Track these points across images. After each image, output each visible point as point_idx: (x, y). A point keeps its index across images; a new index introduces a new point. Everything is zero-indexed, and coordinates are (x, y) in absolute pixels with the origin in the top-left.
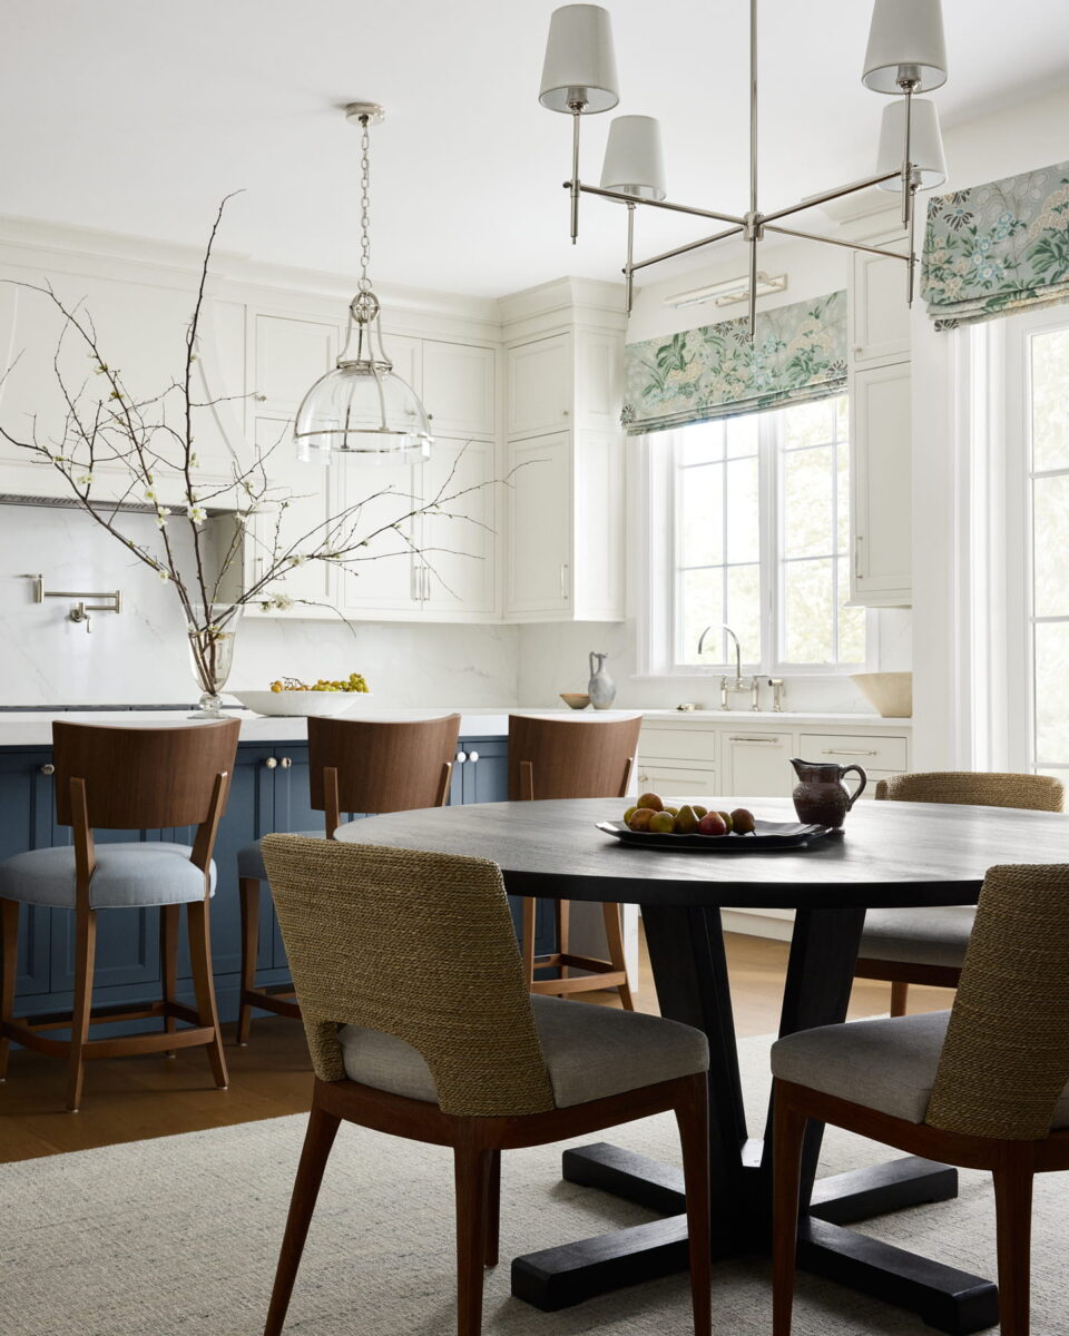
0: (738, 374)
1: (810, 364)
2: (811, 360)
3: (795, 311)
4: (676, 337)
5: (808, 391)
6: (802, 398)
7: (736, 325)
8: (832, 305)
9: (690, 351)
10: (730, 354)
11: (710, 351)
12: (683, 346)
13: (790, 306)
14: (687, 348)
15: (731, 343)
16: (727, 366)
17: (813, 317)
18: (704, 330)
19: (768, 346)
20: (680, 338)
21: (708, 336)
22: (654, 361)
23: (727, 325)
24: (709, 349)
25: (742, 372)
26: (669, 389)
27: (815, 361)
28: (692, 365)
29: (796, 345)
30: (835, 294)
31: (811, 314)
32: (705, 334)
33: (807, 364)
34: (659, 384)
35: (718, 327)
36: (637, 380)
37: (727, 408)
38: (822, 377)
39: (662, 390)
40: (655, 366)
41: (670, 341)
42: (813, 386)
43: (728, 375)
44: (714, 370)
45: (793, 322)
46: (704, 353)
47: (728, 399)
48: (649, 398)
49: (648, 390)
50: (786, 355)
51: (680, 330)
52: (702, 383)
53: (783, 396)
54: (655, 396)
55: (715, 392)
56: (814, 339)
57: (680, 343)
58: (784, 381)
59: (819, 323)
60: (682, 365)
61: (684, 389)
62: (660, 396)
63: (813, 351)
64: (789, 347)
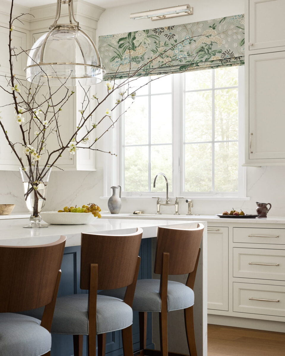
0: (167, 54)
1: (210, 51)
2: (211, 49)
3: (201, 25)
4: (130, 34)
5: (209, 63)
7: (166, 30)
8: (223, 23)
9: (138, 41)
10: (162, 43)
12: (134, 38)
13: (198, 23)
14: (136, 40)
15: (163, 39)
16: (161, 49)
17: (212, 28)
18: (147, 31)
19: (185, 40)
20: (132, 35)
21: (149, 34)
22: (116, 45)
23: (160, 30)
24: (149, 41)
25: (169, 52)
26: (125, 59)
27: (213, 50)
28: (139, 48)
29: (202, 41)
30: (225, 18)
31: (210, 27)
33: (208, 51)
34: (120, 56)
35: (155, 30)
36: (106, 54)
37: (161, 69)
38: (219, 56)
39: (121, 59)
40: (117, 48)
41: (126, 36)
42: (213, 61)
44: (153, 51)
45: (200, 30)
46: (147, 42)
47: (162, 65)
48: (114, 63)
49: (113, 59)
50: (196, 46)
51: (132, 30)
52: (146, 57)
53: (195, 65)
54: (117, 62)
55: (154, 62)
56: (212, 39)
57: (132, 37)
58: (195, 58)
59: (215, 32)
60: (134, 47)
61: (135, 59)
62: (120, 62)
63: (212, 45)
64: (197, 42)
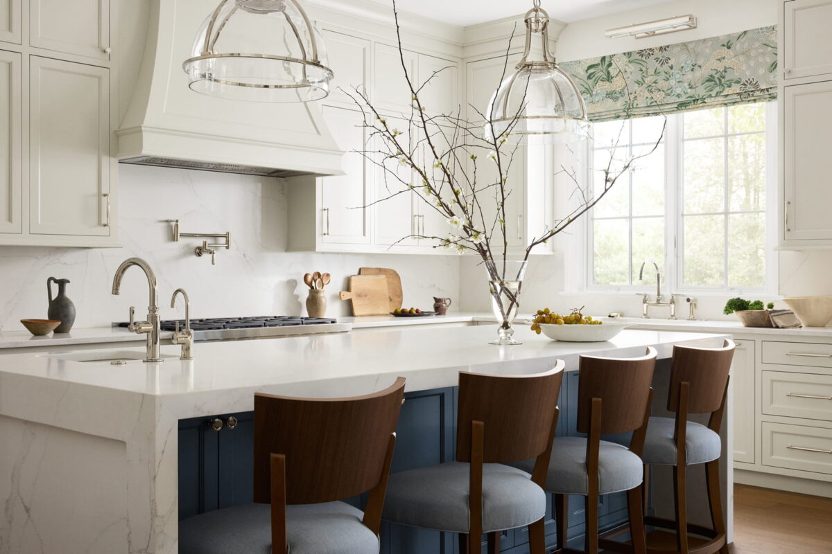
0: (659, 86)
1: (723, 80)
2: (724, 77)
3: (710, 43)
4: (603, 59)
5: (721, 99)
6: (716, 103)
7: (656, 52)
8: (742, 40)
9: (616, 68)
10: (651, 71)
11: (633, 69)
12: (610, 65)
13: (705, 40)
14: (614, 66)
15: (652, 64)
16: (649, 80)
17: (726, 48)
18: (629, 54)
19: (685, 66)
20: (607, 60)
21: (631, 59)
22: (584, 75)
23: (648, 51)
24: (632, 68)
25: (662, 83)
26: (597, 95)
27: (727, 79)
28: (617, 78)
29: (710, 66)
30: (745, 32)
31: (724, 45)
32: (630, 57)
33: (720, 81)
34: (590, 90)
35: (641, 53)
37: (649, 109)
38: (736, 88)
39: (591, 96)
40: (586, 79)
41: (598, 61)
42: (727, 95)
43: (650, 86)
44: (638, 82)
45: (707, 51)
46: (628, 70)
47: (652, 103)
50: (700, 74)
51: (607, 54)
52: (627, 91)
53: (700, 102)
54: (585, 99)
55: (638, 98)
56: (727, 63)
57: (607, 63)
58: (701, 91)
59: (731, 52)
60: (609, 78)
61: (611, 95)
62: (590, 99)
63: (726, 72)
64: (703, 68)
